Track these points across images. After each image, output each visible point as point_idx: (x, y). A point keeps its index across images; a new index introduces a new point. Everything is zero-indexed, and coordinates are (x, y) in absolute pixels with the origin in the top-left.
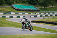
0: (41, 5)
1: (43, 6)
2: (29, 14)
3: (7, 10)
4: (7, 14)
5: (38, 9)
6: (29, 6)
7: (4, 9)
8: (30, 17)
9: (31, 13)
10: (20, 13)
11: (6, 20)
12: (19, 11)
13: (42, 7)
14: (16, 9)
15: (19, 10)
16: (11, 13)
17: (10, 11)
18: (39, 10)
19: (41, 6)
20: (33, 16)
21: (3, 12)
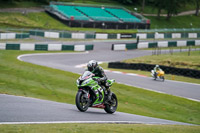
0: (157, 5)
1: (162, 11)
2: (111, 36)
3: (30, 22)
4: (28, 36)
5: (144, 20)
6: (112, 11)
7: (20, 18)
8: (113, 49)
9: (119, 36)
10: (79, 35)
11: (18, 58)
12: (72, 26)
13: (159, 12)
14: (63, 18)
15: (75, 24)
16: (42, 35)
17: (42, 26)
18: (149, 25)
19: (156, 10)
20: (123, 47)
21: (14, 31)
